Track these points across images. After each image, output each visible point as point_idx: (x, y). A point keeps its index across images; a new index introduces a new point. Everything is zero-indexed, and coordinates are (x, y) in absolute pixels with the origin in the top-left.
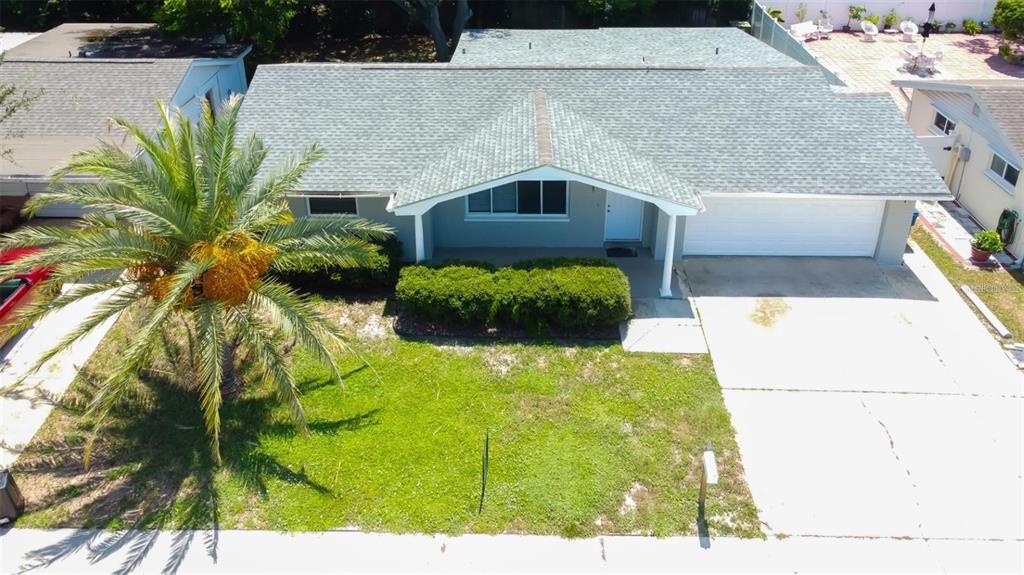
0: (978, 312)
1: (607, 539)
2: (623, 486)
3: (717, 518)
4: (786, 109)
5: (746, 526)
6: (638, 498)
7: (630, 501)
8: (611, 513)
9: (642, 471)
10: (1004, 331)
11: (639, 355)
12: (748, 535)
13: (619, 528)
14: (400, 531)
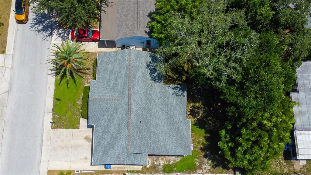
0: (87, 171)
1: (52, 113)
2: (58, 115)
3: (54, 125)
4: (115, 143)
5: (53, 127)
6: (57, 117)
7: (56, 116)
8: (55, 114)
9: (60, 118)
10: (82, 172)
11: (80, 120)
12: (51, 127)
13: (53, 114)
14: (54, 93)
